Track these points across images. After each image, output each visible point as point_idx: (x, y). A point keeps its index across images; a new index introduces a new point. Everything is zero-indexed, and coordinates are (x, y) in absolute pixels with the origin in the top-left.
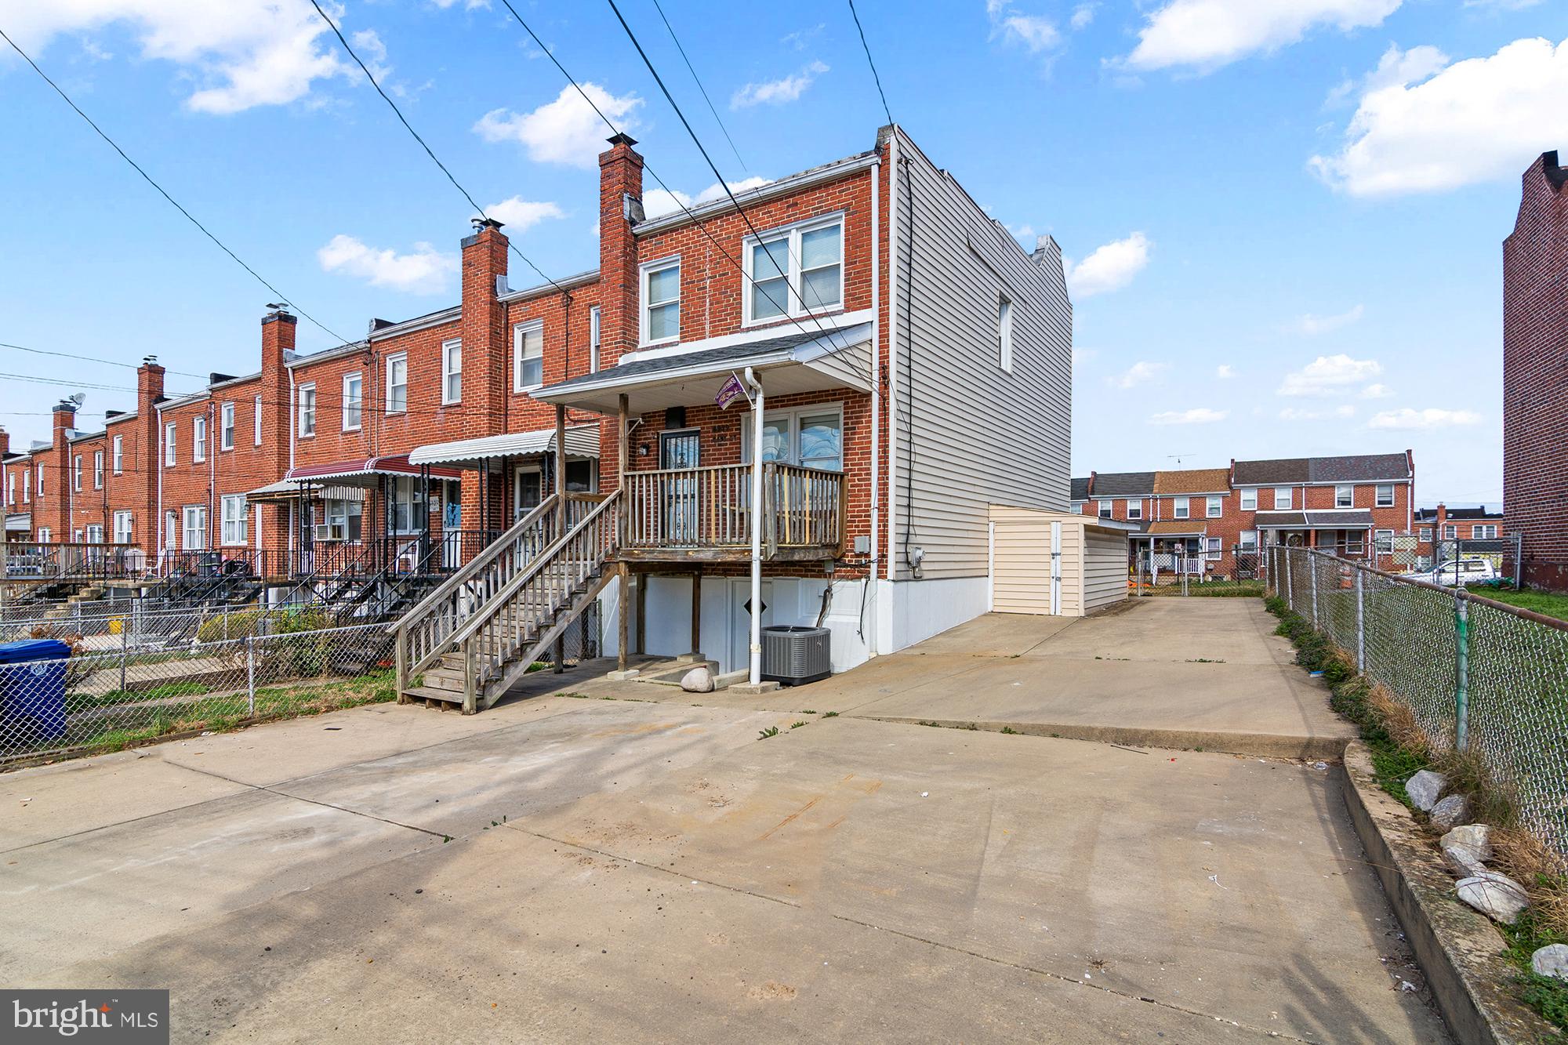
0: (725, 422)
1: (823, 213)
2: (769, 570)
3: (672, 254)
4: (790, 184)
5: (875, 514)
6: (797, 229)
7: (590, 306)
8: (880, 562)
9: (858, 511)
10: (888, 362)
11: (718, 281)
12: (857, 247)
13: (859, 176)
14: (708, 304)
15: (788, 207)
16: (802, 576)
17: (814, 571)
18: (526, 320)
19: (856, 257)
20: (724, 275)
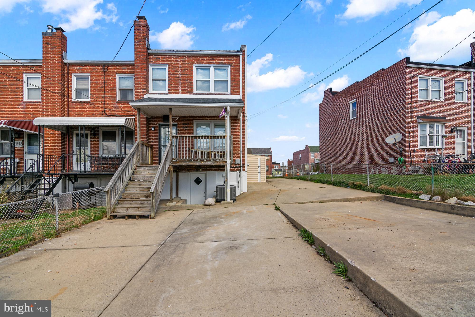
0: (188, 122)
1: (223, 64)
2: (205, 169)
3: (164, 63)
4: (213, 53)
5: (241, 153)
6: (213, 67)
7: (117, 73)
8: (243, 166)
9: (236, 152)
10: (245, 111)
11: (184, 76)
12: (235, 77)
13: (235, 57)
14: (180, 83)
15: (211, 59)
16: (217, 171)
17: (222, 169)
18: (79, 73)
19: (234, 80)
20: (187, 75)
